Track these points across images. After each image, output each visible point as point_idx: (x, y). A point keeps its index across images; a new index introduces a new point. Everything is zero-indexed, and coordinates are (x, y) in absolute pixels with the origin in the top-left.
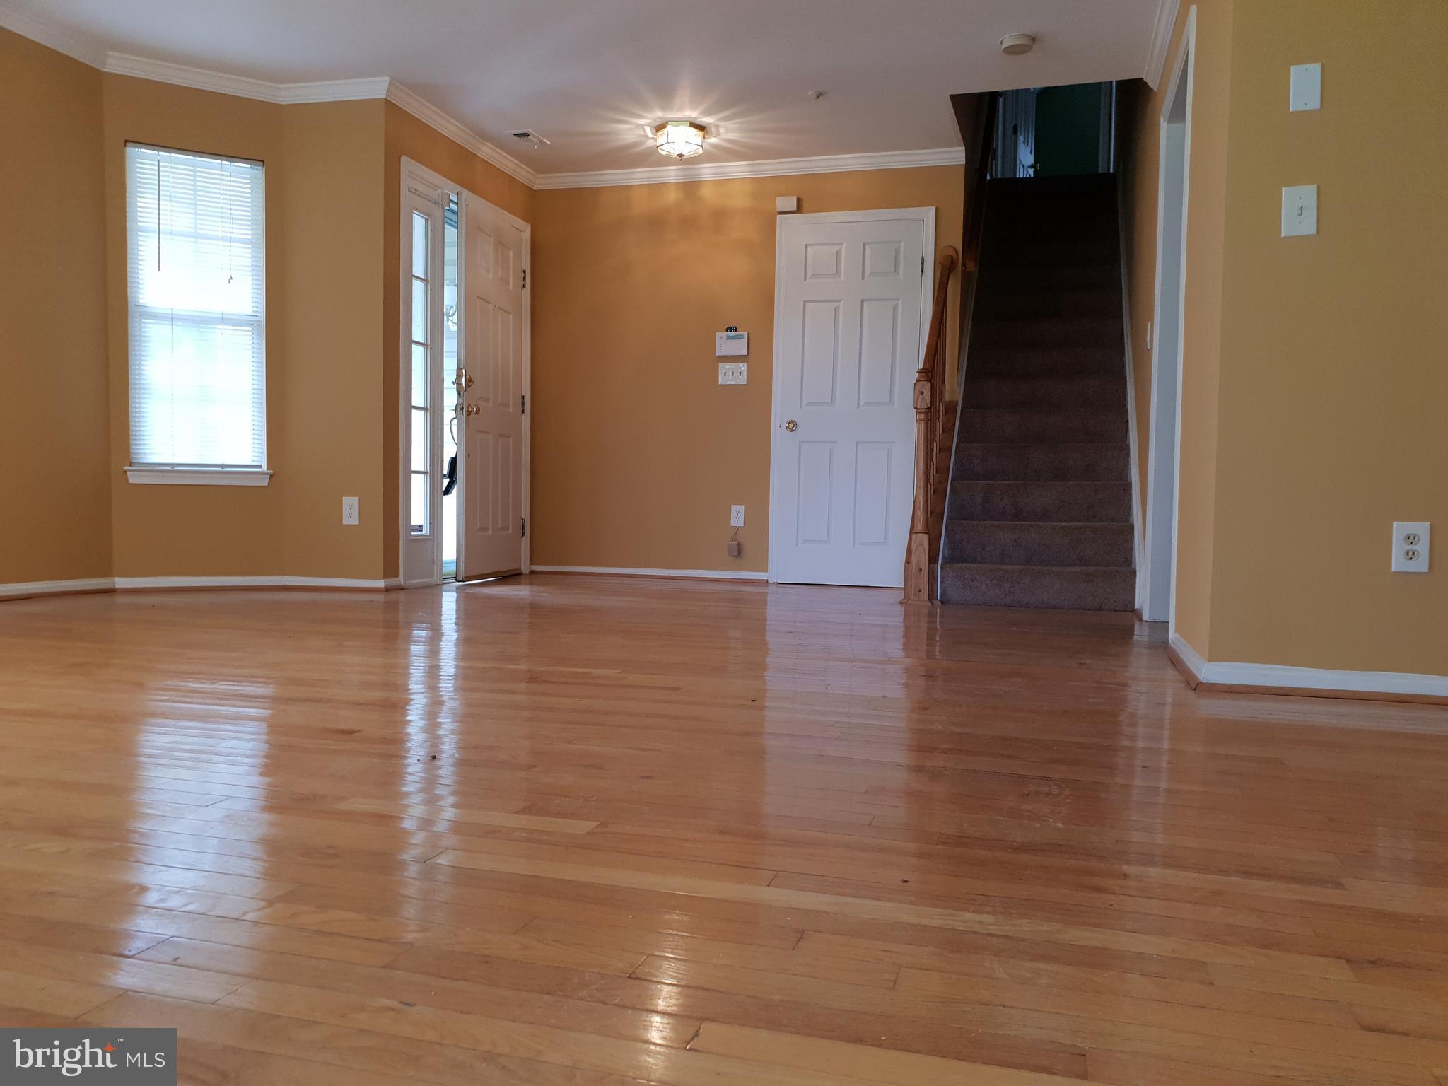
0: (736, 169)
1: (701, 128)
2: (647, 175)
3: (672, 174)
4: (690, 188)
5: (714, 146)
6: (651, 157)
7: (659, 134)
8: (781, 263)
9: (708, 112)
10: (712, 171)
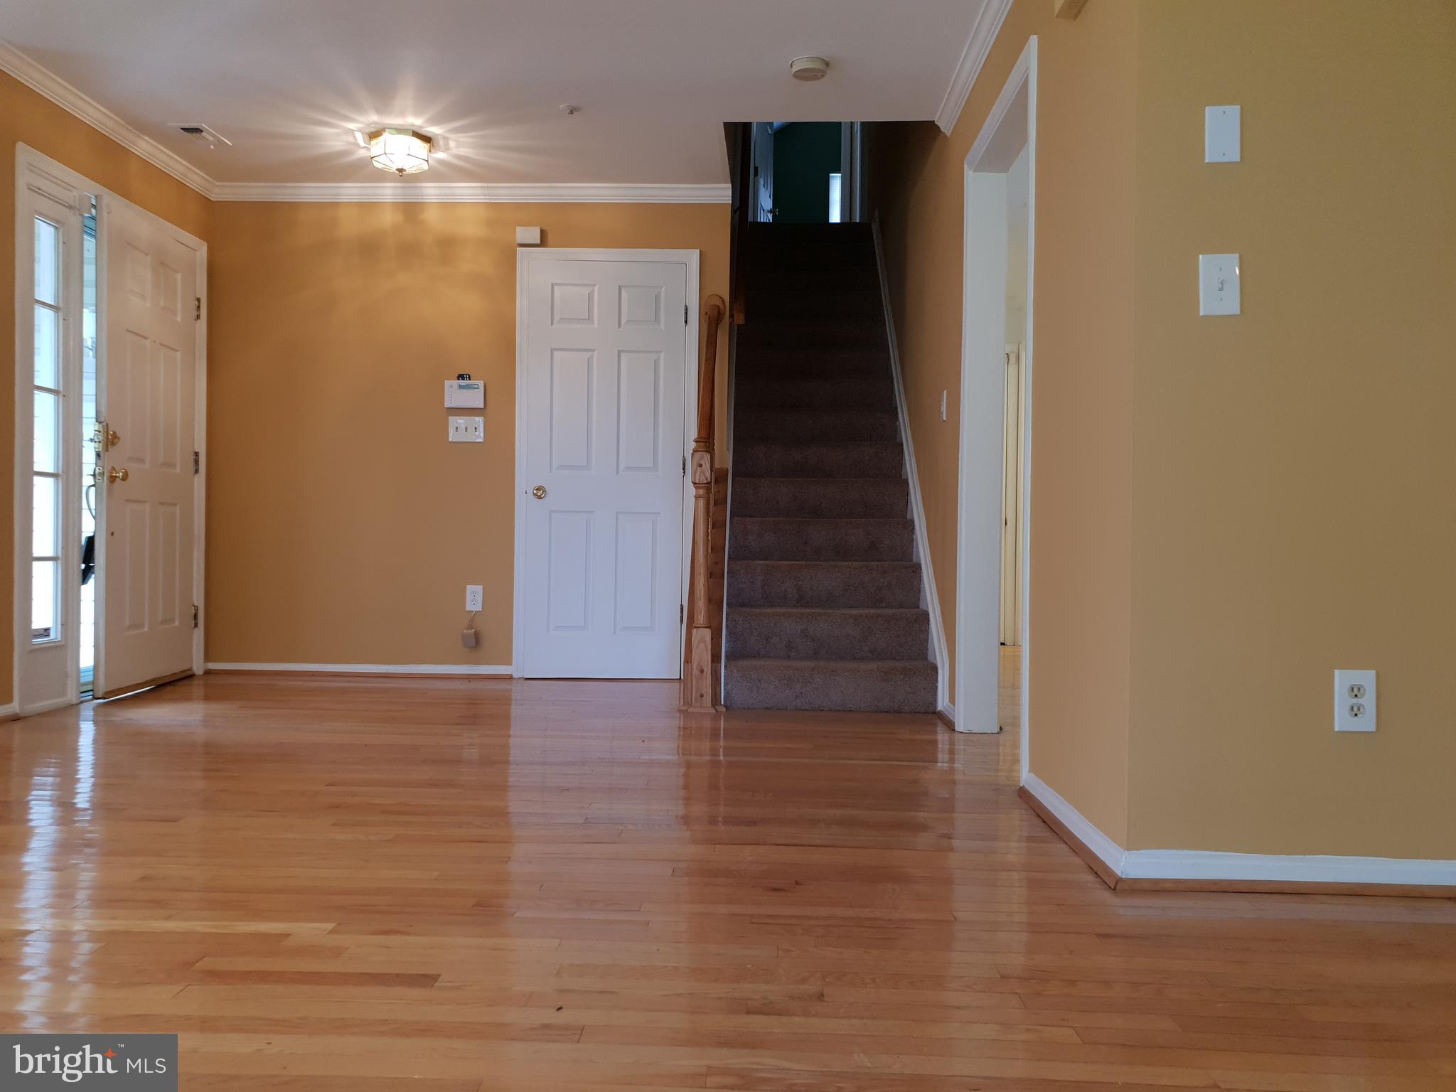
0: (467, 191)
1: (426, 139)
2: (356, 191)
3: (388, 192)
4: (411, 209)
5: (441, 162)
6: (363, 171)
7: (374, 142)
8: (522, 303)
9: (436, 121)
10: (437, 192)
